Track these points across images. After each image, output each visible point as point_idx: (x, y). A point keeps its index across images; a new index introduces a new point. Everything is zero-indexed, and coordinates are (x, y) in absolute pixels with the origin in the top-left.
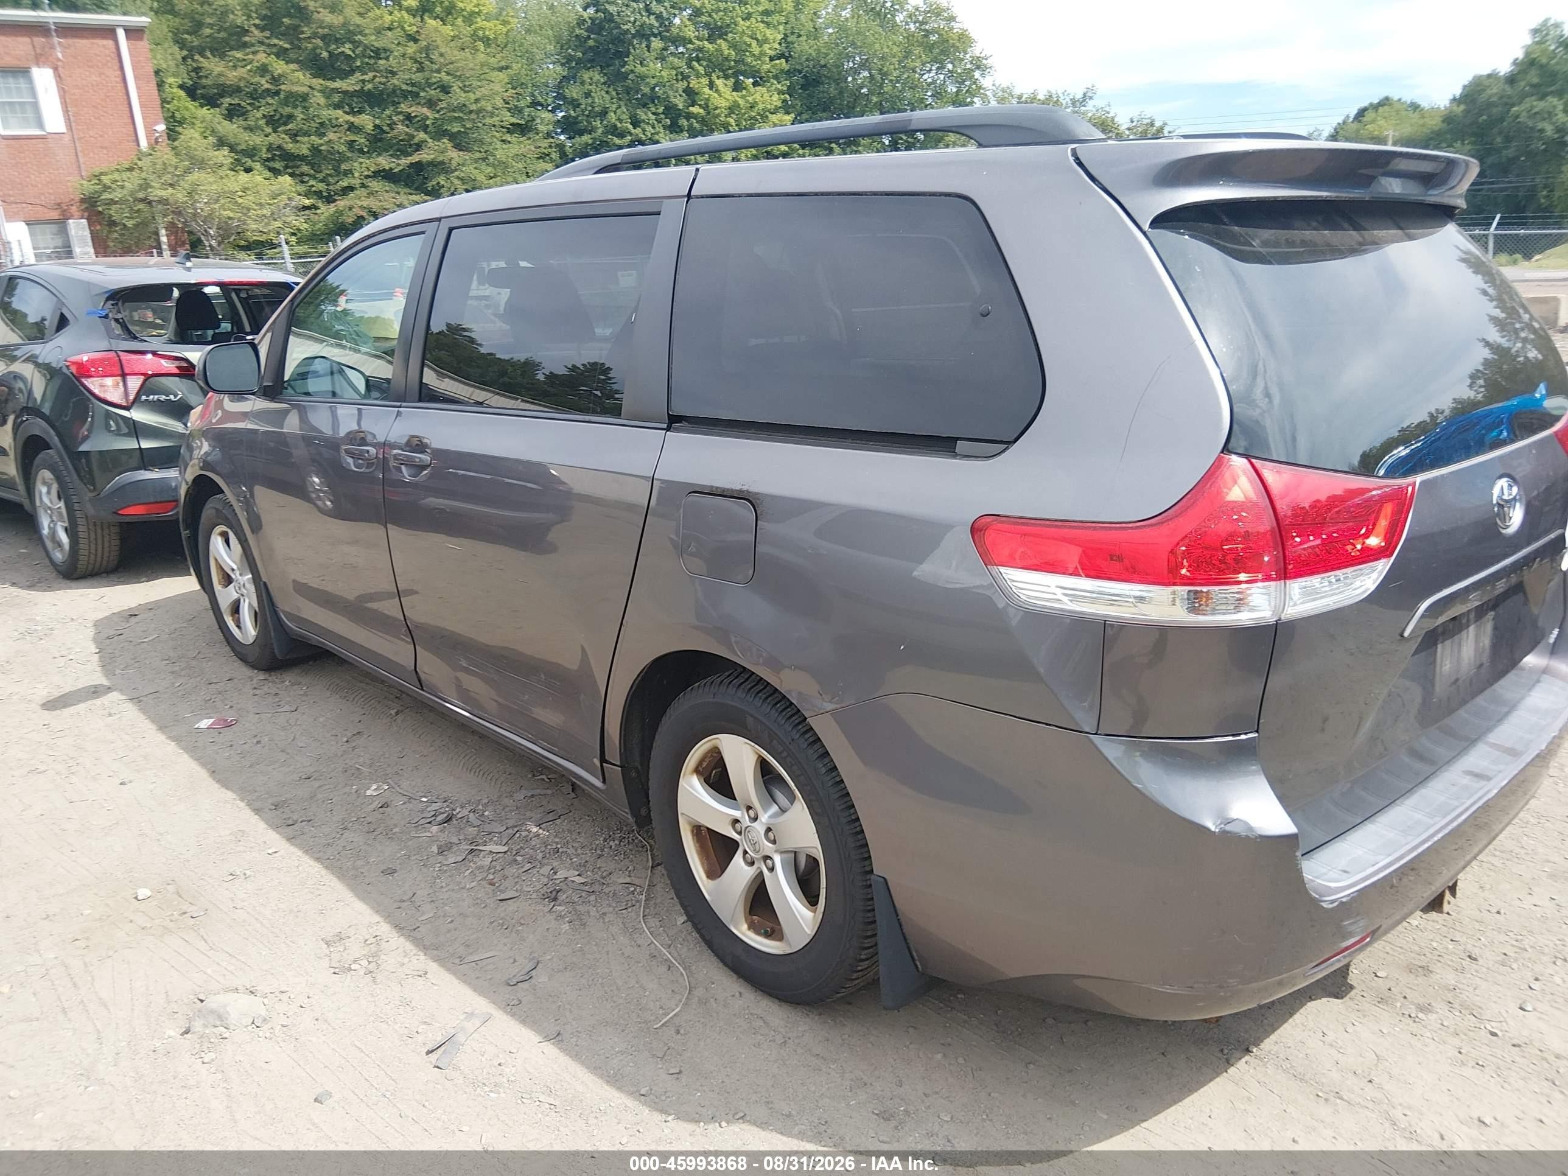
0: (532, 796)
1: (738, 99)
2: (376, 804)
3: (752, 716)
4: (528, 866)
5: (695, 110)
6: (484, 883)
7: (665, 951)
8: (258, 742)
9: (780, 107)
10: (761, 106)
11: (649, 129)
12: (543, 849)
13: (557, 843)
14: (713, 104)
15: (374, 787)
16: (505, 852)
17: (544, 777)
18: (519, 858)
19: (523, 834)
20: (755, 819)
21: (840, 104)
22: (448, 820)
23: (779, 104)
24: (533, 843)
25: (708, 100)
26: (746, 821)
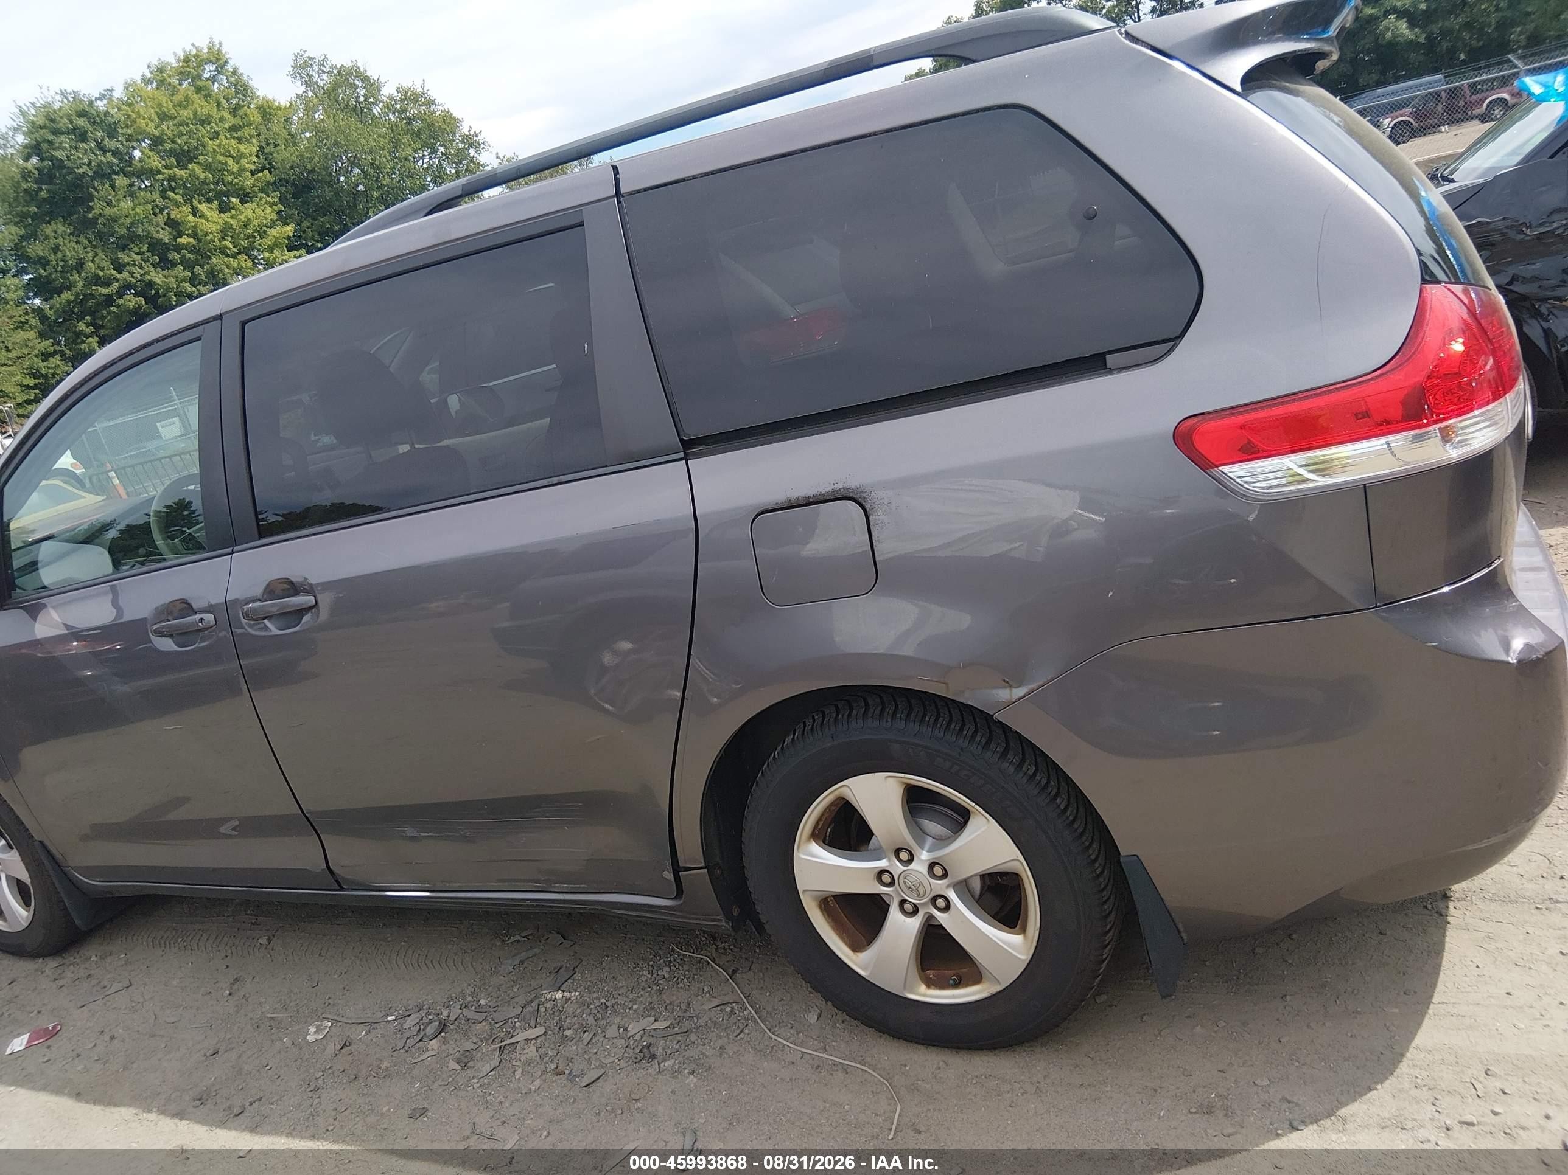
0: (522, 962)
1: (228, 220)
2: (331, 1048)
3: (897, 742)
4: (587, 1037)
5: (184, 240)
6: (548, 1076)
7: (824, 1055)
8: (112, 1038)
9: (276, 220)
10: (256, 222)
11: (137, 271)
12: (588, 1011)
13: (598, 998)
14: (202, 230)
15: (312, 1030)
16: (545, 1033)
17: (518, 937)
18: (568, 1033)
19: (549, 1005)
20: (911, 860)
21: (340, 206)
22: (443, 1027)
23: (275, 216)
24: (570, 1010)
25: (195, 227)
26: (897, 868)
